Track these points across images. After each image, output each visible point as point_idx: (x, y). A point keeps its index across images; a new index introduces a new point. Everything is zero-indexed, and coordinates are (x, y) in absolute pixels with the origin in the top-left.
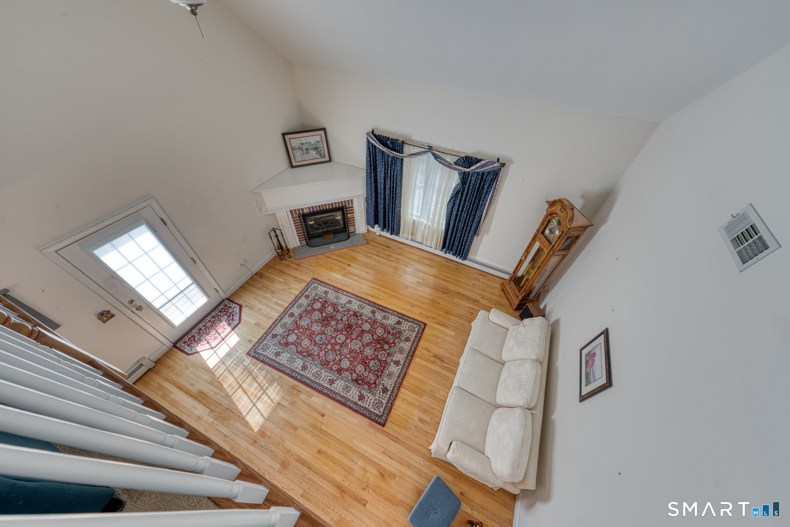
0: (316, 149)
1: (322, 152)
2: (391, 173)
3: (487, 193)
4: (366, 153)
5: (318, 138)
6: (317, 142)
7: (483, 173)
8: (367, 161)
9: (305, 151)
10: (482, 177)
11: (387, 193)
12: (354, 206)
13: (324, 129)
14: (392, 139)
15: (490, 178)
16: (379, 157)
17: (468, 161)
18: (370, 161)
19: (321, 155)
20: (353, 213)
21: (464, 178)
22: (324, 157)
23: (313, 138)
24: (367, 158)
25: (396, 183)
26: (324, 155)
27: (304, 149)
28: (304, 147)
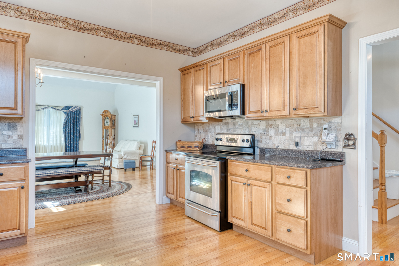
3: (79, 119)
7: (75, 111)
10: (75, 113)
15: (78, 112)
17: (67, 108)
21: (68, 114)
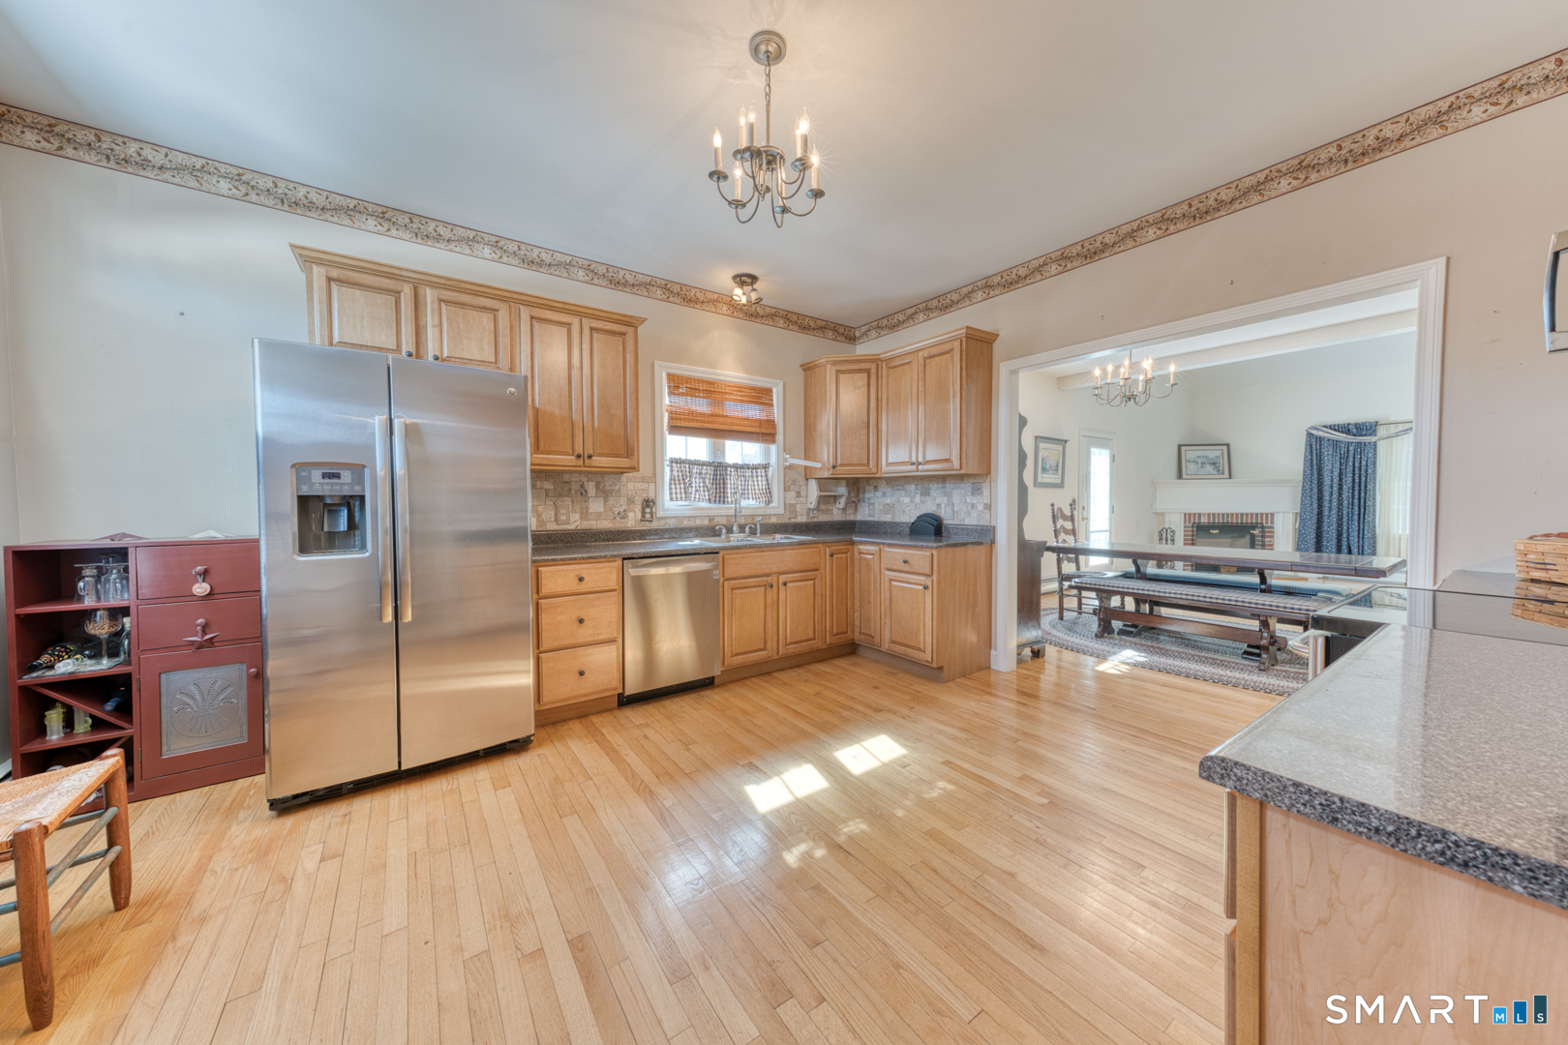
0: (1214, 464)
1: (1221, 468)
2: (1354, 464)
4: (1303, 450)
5: (1218, 453)
6: (1217, 457)
8: (1305, 460)
9: (1200, 465)
11: (1345, 495)
12: (1275, 525)
13: (1228, 445)
14: (1356, 424)
16: (1327, 452)
18: (1312, 459)
19: (1219, 471)
20: (1272, 537)
22: (1223, 473)
23: (1213, 453)
24: (1305, 457)
25: (1366, 477)
26: (1223, 471)
27: (1199, 463)
28: (1199, 461)
